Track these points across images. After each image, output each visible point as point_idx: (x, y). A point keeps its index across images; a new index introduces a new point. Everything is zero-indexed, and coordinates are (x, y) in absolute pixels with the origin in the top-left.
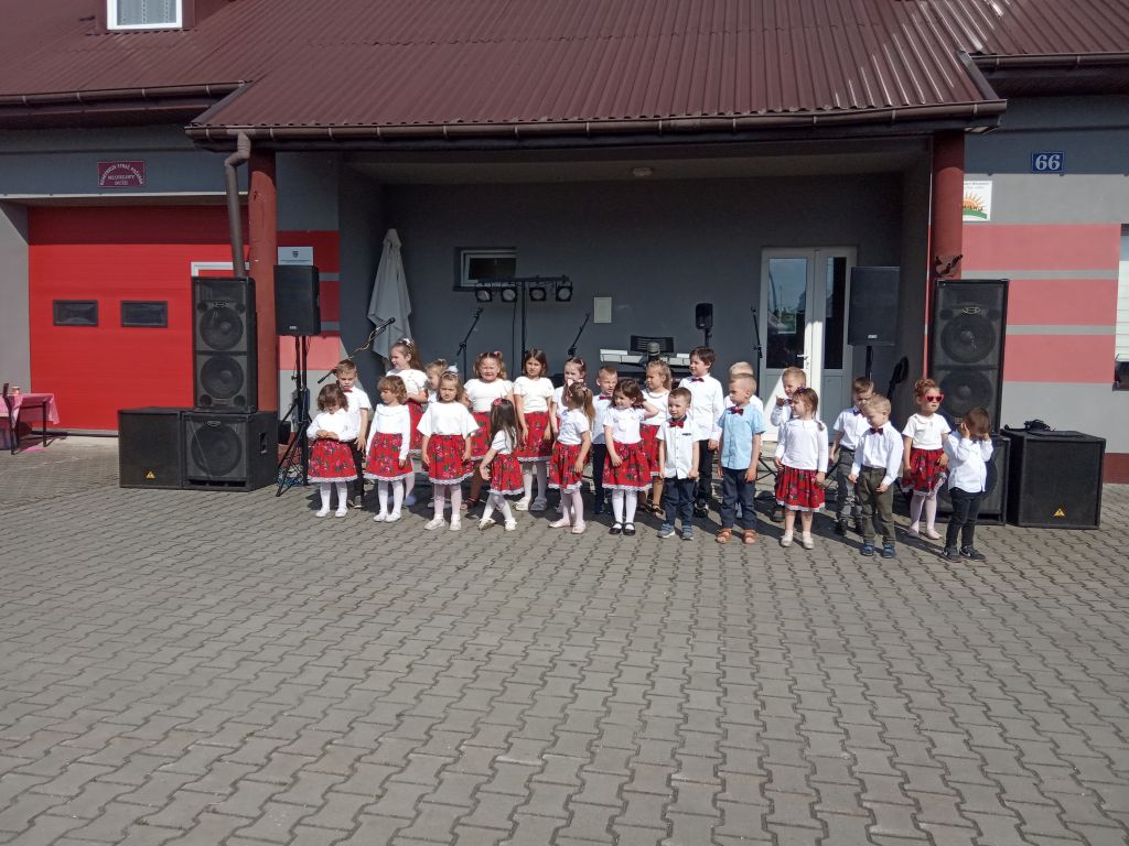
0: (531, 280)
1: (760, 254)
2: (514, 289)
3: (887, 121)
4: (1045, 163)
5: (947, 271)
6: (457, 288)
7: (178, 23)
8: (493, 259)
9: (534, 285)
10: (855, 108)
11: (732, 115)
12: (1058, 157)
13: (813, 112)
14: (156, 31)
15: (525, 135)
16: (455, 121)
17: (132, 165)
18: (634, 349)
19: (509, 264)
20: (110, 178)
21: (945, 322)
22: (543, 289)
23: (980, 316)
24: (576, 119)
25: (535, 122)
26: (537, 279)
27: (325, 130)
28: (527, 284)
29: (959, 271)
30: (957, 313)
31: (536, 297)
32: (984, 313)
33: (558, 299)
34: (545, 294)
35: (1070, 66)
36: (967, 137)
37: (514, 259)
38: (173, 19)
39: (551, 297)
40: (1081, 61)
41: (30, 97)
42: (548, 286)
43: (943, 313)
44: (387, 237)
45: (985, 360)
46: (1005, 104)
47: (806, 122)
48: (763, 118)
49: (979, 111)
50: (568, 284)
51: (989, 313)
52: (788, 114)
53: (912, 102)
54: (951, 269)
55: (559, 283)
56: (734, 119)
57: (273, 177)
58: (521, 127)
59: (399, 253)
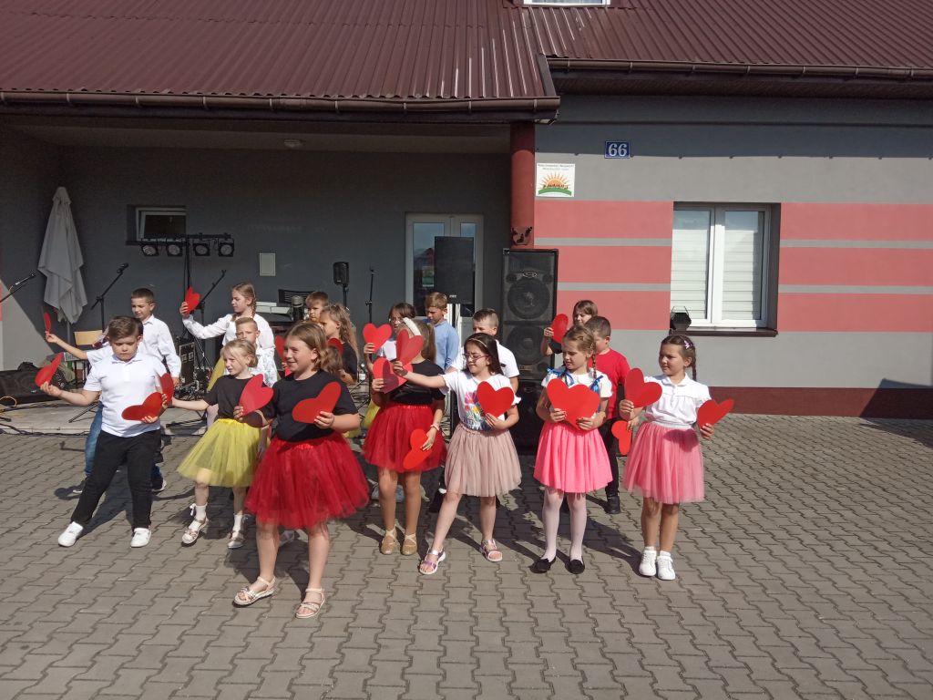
0: (195, 237)
1: (405, 219)
3: (465, 111)
4: (615, 151)
5: (521, 240)
6: (132, 241)
8: (168, 217)
9: (197, 241)
10: (439, 97)
11: (337, 97)
12: (625, 146)
13: (405, 99)
15: (145, 106)
16: (79, 90)
18: (282, 301)
19: (180, 221)
21: (510, 285)
22: (205, 245)
23: (537, 280)
24: (195, 93)
25: (156, 93)
26: (201, 236)
28: (191, 240)
29: (531, 241)
30: (519, 277)
31: (199, 252)
32: (541, 277)
33: (221, 255)
34: (208, 250)
35: (626, 71)
36: (537, 127)
37: (184, 217)
39: (214, 253)
40: (633, 67)
42: (212, 241)
43: (508, 277)
44: (56, 195)
45: (542, 316)
46: (559, 100)
47: (398, 108)
48: (362, 100)
49: (538, 106)
50: (229, 241)
51: (544, 277)
52: (384, 99)
53: (487, 95)
54: (525, 239)
55: (221, 240)
56: (337, 102)
58: (142, 97)
59: (68, 210)
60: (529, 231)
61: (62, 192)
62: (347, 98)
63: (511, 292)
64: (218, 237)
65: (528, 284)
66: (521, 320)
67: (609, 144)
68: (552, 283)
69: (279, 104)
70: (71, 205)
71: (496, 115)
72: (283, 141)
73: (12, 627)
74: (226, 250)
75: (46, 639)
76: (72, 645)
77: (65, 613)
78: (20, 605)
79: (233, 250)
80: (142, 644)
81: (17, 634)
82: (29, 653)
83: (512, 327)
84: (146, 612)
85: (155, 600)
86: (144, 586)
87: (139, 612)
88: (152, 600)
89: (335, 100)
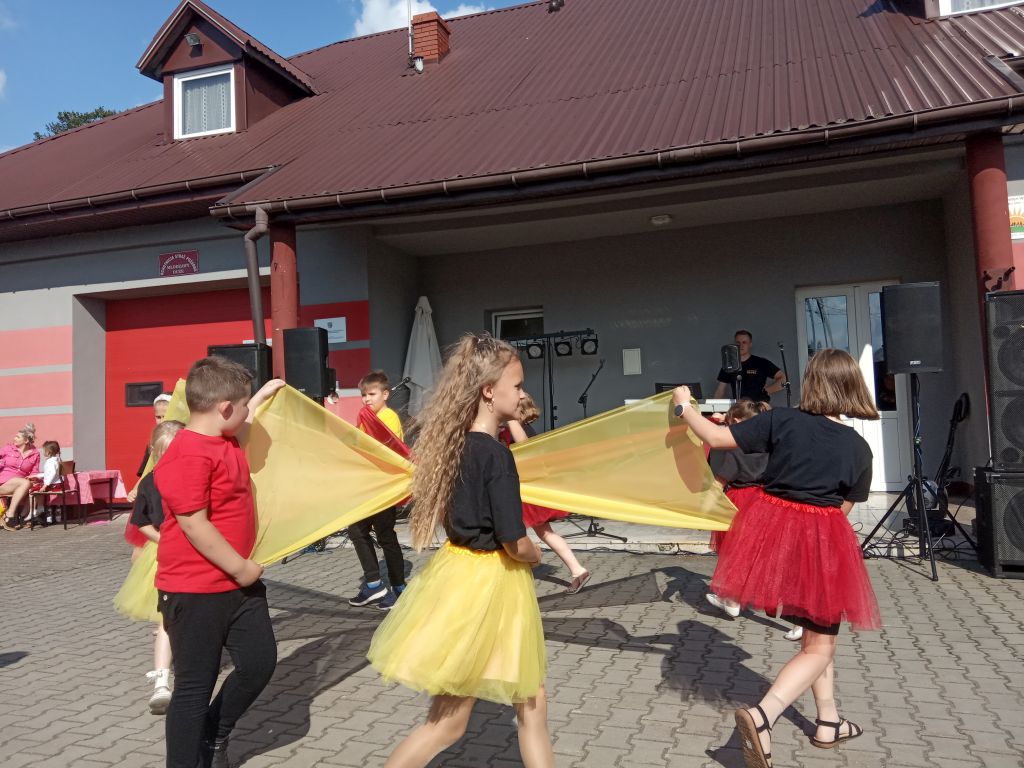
0: (556, 335)
1: (794, 294)
2: (542, 347)
3: (908, 128)
5: (999, 286)
7: (233, 128)
8: (523, 320)
9: (558, 340)
10: (871, 117)
11: (737, 139)
13: (824, 127)
14: (213, 136)
15: (522, 183)
16: (455, 177)
17: (187, 255)
19: (539, 322)
20: (169, 268)
21: (1001, 341)
22: (567, 344)
24: (572, 161)
25: (533, 168)
26: (562, 334)
27: (333, 197)
28: (552, 340)
29: (1012, 283)
30: (1014, 329)
31: (560, 351)
33: (584, 353)
34: (571, 348)
36: (1005, 140)
37: (542, 318)
38: (229, 125)
39: (576, 351)
41: (94, 199)
42: (574, 340)
43: (995, 331)
44: (419, 304)
47: (815, 139)
48: (769, 138)
49: (1014, 107)
50: (593, 337)
52: (797, 131)
53: (934, 104)
54: (1004, 283)
55: (584, 337)
56: (738, 143)
57: (294, 248)
58: (517, 175)
59: (430, 319)
60: (1009, 272)
61: (424, 302)
62: (749, 137)
63: (1002, 352)
64: (581, 333)
66: (1017, 387)
69: (669, 158)
70: (435, 317)
71: (948, 129)
72: (650, 219)
74: (589, 347)
79: (597, 346)
83: (1006, 401)
84: (629, 757)
85: (633, 742)
86: (609, 723)
87: (620, 757)
88: (628, 742)
89: (736, 142)
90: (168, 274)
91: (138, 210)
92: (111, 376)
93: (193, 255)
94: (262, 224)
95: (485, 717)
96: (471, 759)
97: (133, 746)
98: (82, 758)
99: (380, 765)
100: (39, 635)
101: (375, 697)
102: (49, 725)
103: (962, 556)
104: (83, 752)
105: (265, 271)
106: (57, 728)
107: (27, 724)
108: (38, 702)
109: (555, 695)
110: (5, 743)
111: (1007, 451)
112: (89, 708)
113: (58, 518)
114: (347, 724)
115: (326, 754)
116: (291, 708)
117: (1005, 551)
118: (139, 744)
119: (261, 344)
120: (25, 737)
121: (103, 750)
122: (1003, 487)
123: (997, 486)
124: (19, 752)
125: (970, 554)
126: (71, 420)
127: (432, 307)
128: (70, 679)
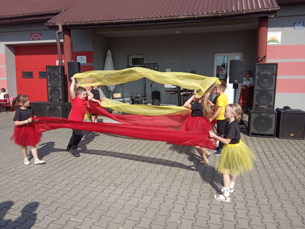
1: (214, 55)
3: (242, 15)
4: (298, 26)
6: (128, 66)
8: (138, 58)
10: (233, 11)
12: (302, 24)
13: (220, 12)
15: (136, 23)
16: (117, 19)
17: (39, 34)
19: (142, 59)
20: (33, 38)
21: (258, 77)
22: (150, 67)
23: (269, 75)
24: (151, 17)
25: (139, 18)
27: (82, 23)
29: (265, 60)
32: (270, 73)
36: (269, 19)
41: (10, 16)
43: (257, 74)
44: (108, 52)
45: (270, 88)
46: (279, 8)
47: (218, 16)
48: (205, 14)
49: (271, 11)
50: (157, 65)
51: (272, 74)
52: (213, 13)
53: (251, 8)
54: (263, 60)
56: (196, 16)
57: (70, 37)
58: (135, 20)
59: (111, 57)
60: (265, 57)
61: (109, 52)
62: (200, 14)
63: (258, 80)
64: (154, 64)
65: (265, 76)
66: (261, 89)
67: (295, 24)
68: (275, 76)
69: (177, 18)
70: (112, 56)
71: (254, 15)
72: (175, 31)
73: (110, 179)
74: (156, 68)
75: (120, 184)
76: (128, 186)
77: (124, 176)
78: (111, 173)
79: (158, 68)
80: (148, 188)
81: (112, 181)
82: (117, 187)
83: (258, 92)
84: (147, 178)
85: (149, 175)
86: (144, 170)
87: (145, 178)
88: (148, 175)
89: (196, 15)
90: (33, 40)
91: (23, 21)
92: (17, 69)
93: (40, 34)
94: (61, 29)
95: (116, 169)
96: (111, 178)
97: (32, 174)
98: (20, 177)
99: (90, 179)
100: (4, 145)
101: (91, 163)
102: (11, 169)
103: (244, 130)
104: (20, 175)
105: (62, 41)
106: (13, 169)
107: (5, 168)
108: (7, 163)
109: (133, 164)
110: (1, 173)
111: (256, 105)
112: (20, 165)
113: (4, 110)
114: (83, 170)
115: (78, 176)
116: (70, 166)
117: (252, 130)
118: (34, 174)
119: (61, 66)
120: (5, 172)
121: (25, 175)
122: (254, 114)
123: (252, 114)
124: (5, 175)
125: (245, 130)
126: (6, 81)
127: (112, 53)
128: (14, 158)
